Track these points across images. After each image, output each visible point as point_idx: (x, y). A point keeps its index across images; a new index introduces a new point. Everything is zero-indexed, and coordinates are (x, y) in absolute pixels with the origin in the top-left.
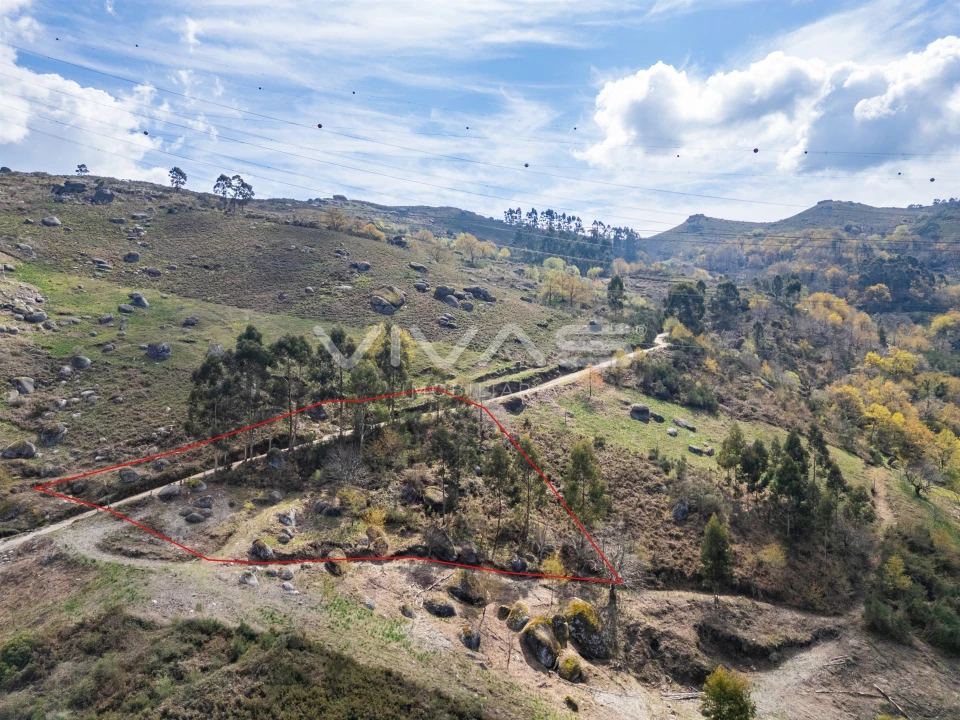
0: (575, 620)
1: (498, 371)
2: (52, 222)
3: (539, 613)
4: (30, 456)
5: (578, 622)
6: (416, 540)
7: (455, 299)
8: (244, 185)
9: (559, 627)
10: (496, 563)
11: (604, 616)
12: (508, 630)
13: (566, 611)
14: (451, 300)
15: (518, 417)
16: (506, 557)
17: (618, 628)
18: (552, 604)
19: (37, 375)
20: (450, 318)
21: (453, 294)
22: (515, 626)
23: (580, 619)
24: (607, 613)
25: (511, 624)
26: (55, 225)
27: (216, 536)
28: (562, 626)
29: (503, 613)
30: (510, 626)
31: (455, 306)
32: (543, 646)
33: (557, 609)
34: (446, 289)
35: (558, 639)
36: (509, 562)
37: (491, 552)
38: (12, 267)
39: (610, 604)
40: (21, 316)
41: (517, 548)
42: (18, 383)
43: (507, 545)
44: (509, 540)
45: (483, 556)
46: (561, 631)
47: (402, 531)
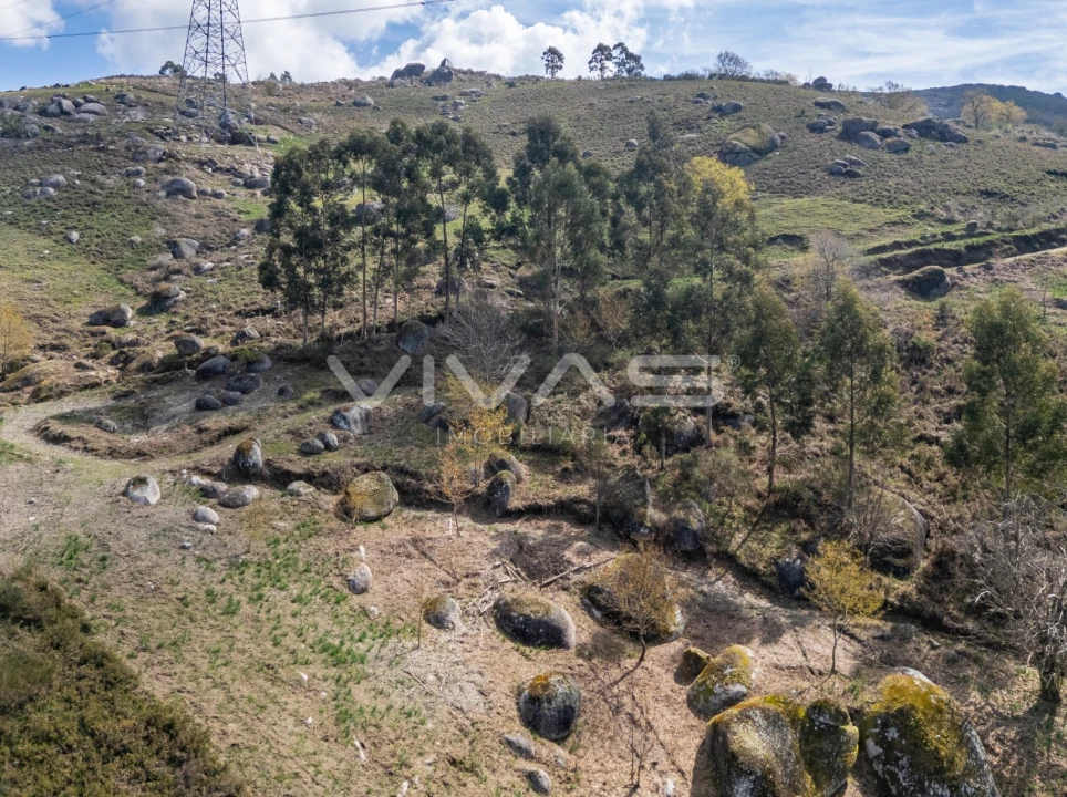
0: (885, 726)
1: (923, 238)
2: (363, 101)
3: (779, 684)
4: (120, 323)
5: (892, 734)
6: (582, 490)
7: (876, 137)
8: (630, 56)
9: (821, 734)
10: (743, 560)
11: (1000, 739)
12: (685, 710)
13: (866, 697)
14: (867, 138)
15: (928, 305)
16: (770, 551)
17: (1038, 783)
18: (834, 671)
19: (205, 238)
20: (853, 162)
21: (873, 130)
22: (701, 705)
23: (899, 727)
24: (1011, 734)
25: (696, 697)
26: (366, 105)
27: (206, 429)
28: (834, 732)
29: (689, 668)
30: (691, 702)
31: (874, 146)
32: (742, 773)
33: (839, 686)
34: (861, 121)
35: (811, 766)
36: (774, 561)
37: (739, 537)
38: (277, 139)
39: (1035, 711)
40: (240, 181)
41: (805, 536)
42: (175, 244)
43: (784, 527)
44: (794, 515)
45: (718, 541)
46: (826, 745)
47: (566, 470)
